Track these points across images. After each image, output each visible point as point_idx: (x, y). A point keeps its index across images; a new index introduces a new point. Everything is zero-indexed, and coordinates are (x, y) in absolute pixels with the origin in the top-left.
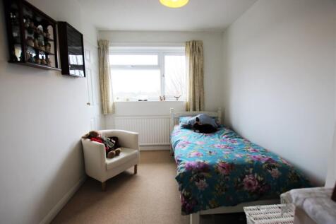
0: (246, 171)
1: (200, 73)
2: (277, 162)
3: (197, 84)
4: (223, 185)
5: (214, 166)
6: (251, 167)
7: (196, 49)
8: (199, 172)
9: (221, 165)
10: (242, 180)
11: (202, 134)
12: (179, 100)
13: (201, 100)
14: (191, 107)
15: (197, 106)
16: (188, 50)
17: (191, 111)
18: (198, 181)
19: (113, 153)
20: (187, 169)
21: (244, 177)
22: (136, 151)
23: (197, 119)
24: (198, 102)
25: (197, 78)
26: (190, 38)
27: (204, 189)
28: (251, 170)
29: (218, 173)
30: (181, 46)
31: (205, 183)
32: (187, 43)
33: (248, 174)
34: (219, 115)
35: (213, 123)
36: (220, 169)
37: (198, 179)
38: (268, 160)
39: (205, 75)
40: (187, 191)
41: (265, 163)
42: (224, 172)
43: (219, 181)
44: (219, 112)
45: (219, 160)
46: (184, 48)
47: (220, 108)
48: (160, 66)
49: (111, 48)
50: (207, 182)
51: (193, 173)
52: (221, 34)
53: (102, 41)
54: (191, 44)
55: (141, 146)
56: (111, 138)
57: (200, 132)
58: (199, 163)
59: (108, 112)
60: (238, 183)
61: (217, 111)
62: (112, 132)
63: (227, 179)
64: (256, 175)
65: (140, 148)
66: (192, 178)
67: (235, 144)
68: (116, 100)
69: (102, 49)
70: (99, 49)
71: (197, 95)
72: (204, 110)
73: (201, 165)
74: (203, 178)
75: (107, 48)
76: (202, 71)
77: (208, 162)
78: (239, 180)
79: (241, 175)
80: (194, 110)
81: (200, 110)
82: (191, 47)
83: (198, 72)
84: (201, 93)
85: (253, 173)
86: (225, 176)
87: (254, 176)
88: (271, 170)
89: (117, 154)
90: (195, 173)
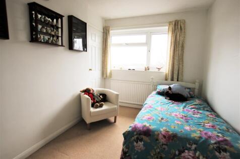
0: (188, 145)
1: (180, 48)
2: (232, 146)
3: (176, 58)
4: (159, 153)
5: (156, 133)
6: (195, 144)
7: (178, 27)
8: (140, 134)
9: (163, 133)
10: (180, 154)
11: (170, 101)
12: (161, 71)
13: (180, 72)
14: (170, 77)
15: (175, 77)
16: (171, 29)
17: (169, 81)
18: (137, 142)
19: (98, 105)
20: (133, 129)
21: (183, 152)
22: (116, 106)
23: (170, 88)
24: (176, 73)
25: (177, 53)
26: (173, 19)
27: (139, 151)
28: (194, 146)
29: (157, 140)
30: (165, 26)
31: (142, 146)
32: (170, 23)
33: (189, 149)
34: (196, 86)
35: (185, 93)
36: (161, 136)
37: (138, 140)
38: (222, 141)
39: (185, 51)
40: (126, 148)
41: (215, 143)
42: (162, 141)
43: (155, 148)
44: (197, 84)
45: (164, 128)
46: (167, 27)
47: (197, 81)
48: (148, 43)
49: (111, 32)
50: (144, 145)
51: (135, 133)
52: (206, 11)
53: (106, 27)
54: (174, 23)
55: (120, 102)
56: (100, 94)
57: (170, 99)
58: (145, 126)
59: (106, 76)
60: (175, 155)
61: (194, 83)
62: (103, 90)
63: (164, 149)
64: (197, 154)
65: (119, 104)
66: (133, 138)
67: (195, 116)
68: (113, 69)
69: (106, 33)
70: (104, 32)
71: (176, 67)
72: (182, 81)
73: (145, 129)
74: (141, 140)
75: (109, 31)
76: (183, 47)
77: (152, 127)
78: (177, 153)
79: (181, 148)
80: (172, 80)
81: (178, 81)
82: (173, 26)
83: (178, 48)
84: (181, 66)
85: (196, 150)
86: (163, 145)
87: (195, 154)
88: (220, 153)
89: (101, 106)
90: (137, 134)
